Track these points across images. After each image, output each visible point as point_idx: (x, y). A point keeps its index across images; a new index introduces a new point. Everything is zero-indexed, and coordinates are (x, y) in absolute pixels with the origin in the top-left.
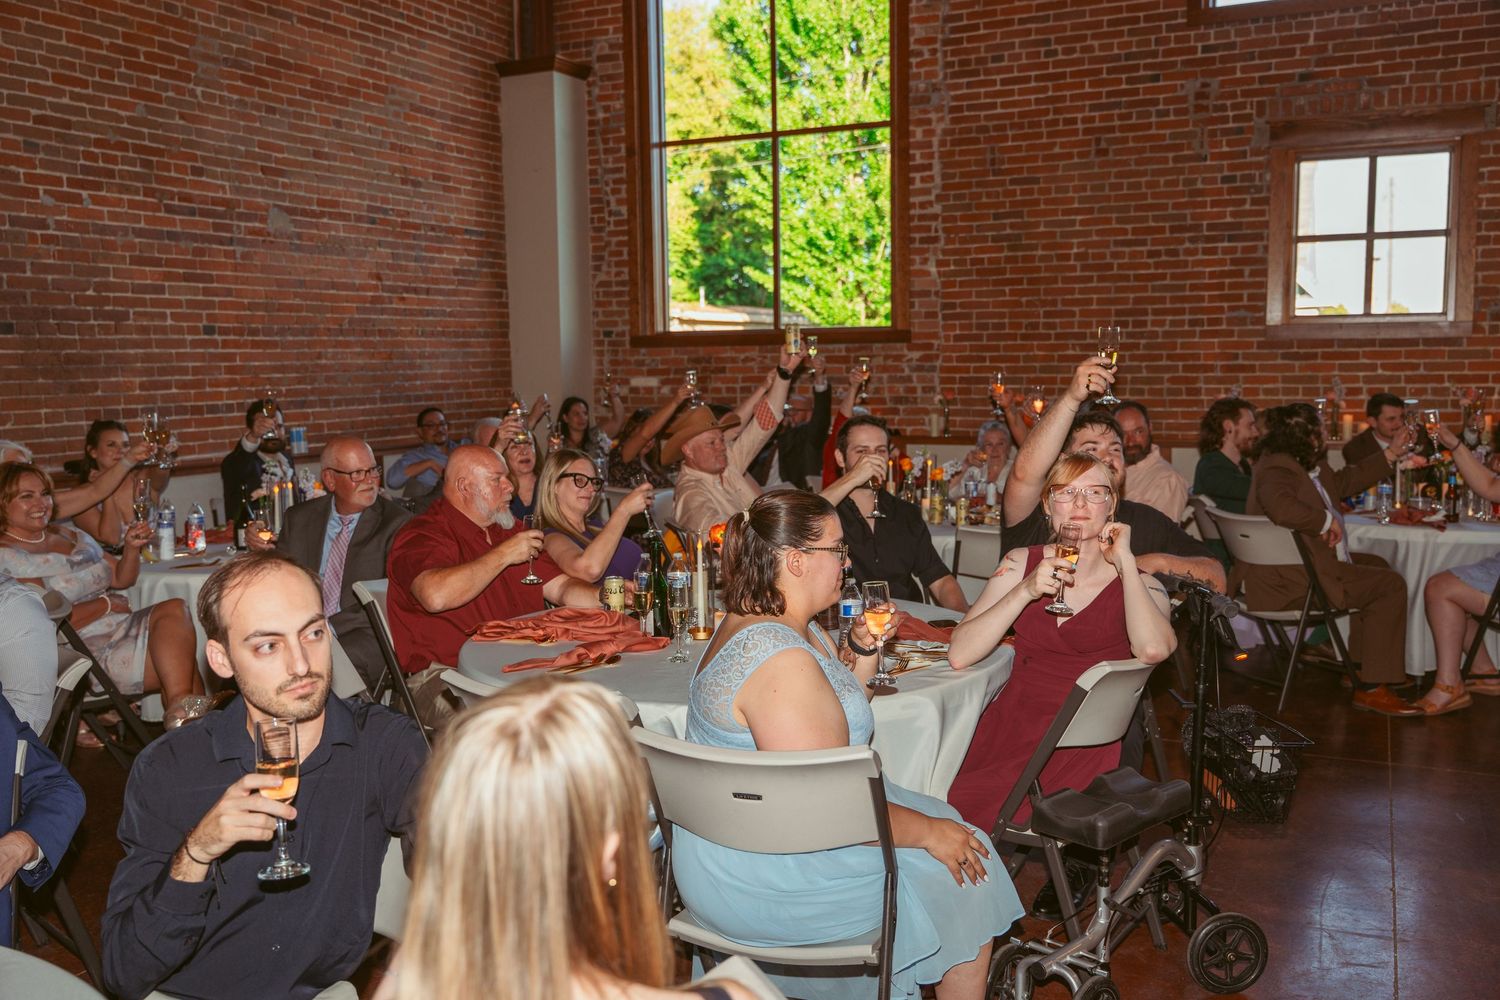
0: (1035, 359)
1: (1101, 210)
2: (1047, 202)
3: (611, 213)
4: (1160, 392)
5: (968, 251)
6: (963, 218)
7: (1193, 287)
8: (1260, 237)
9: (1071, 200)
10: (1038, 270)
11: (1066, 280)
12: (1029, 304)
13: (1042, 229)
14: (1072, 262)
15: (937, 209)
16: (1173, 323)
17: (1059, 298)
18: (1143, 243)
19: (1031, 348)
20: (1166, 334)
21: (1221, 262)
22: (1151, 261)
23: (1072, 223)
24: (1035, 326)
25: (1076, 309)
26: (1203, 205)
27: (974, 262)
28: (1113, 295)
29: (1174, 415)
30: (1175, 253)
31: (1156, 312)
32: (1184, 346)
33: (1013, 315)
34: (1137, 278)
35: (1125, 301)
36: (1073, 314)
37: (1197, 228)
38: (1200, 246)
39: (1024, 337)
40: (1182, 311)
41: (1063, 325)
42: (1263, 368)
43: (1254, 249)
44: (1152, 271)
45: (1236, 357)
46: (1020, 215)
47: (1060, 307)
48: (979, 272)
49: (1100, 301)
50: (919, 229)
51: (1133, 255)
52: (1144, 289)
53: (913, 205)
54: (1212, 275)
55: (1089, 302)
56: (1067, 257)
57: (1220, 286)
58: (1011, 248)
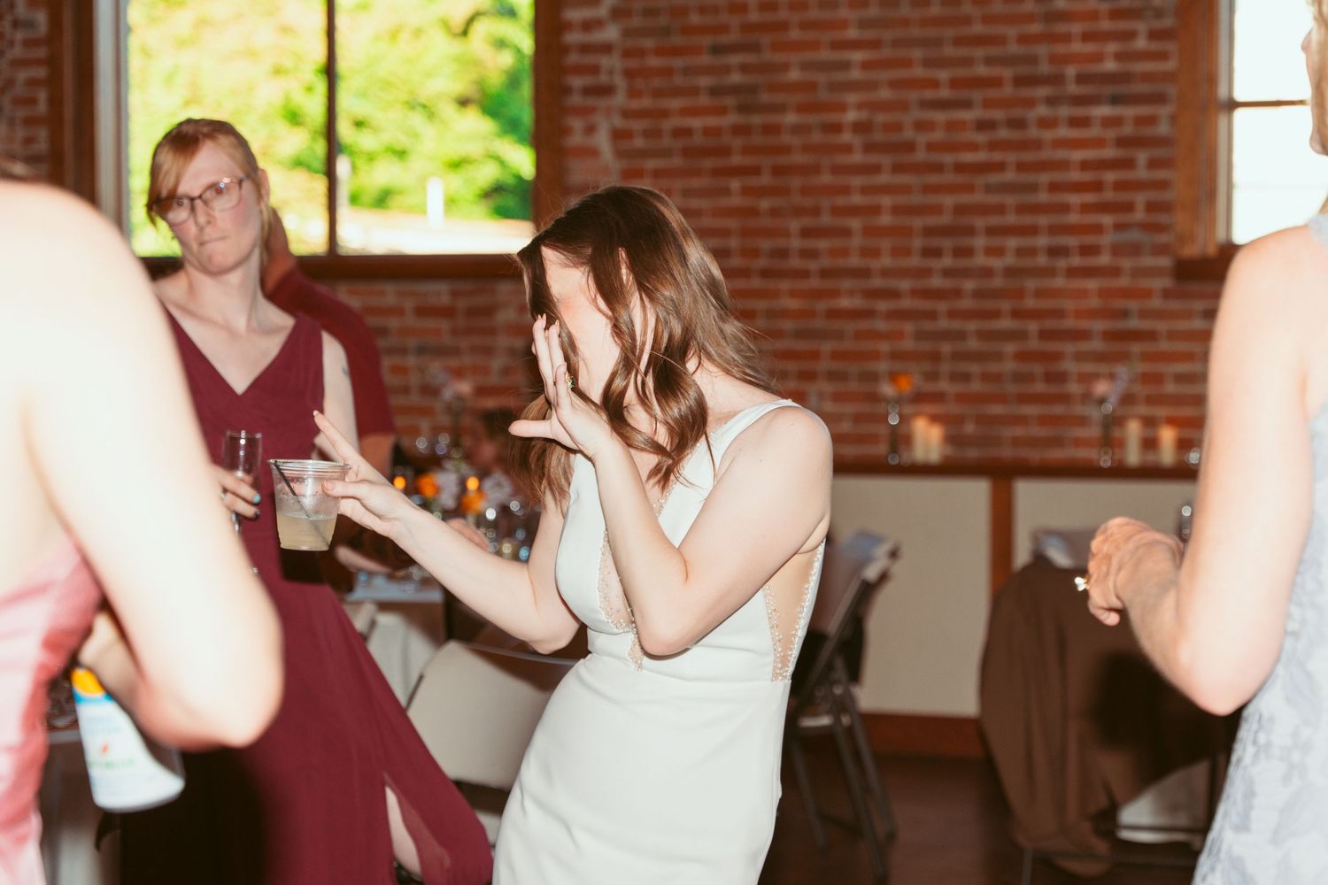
0: (784, 314)
1: (897, 43)
2: (806, 26)
3: (16, 24)
4: (996, 378)
5: (665, 114)
6: (660, 52)
7: (1054, 187)
8: (1159, 99)
9: (843, 24)
10: (787, 150)
11: (837, 170)
12: (774, 212)
13: (794, 75)
14: (846, 137)
15: (611, 33)
16: (1021, 252)
17: (825, 203)
18: (966, 104)
19: (775, 294)
20: (1010, 272)
21: (1099, 143)
22: (981, 138)
23: (845, 66)
24: (783, 253)
25: (855, 224)
26: (1066, 38)
27: (680, 133)
28: (916, 199)
29: (1021, 420)
30: (1018, 124)
31: (991, 231)
32: (1040, 293)
33: (745, 233)
34: (960, 168)
35: (936, 210)
36: (846, 232)
37: (1057, 80)
38: (1065, 111)
39: (766, 274)
40: (1032, 231)
41: (835, 253)
42: (1173, 335)
43: (1151, 120)
44: (981, 156)
45: (1124, 314)
46: (754, 48)
47: (826, 220)
48: (688, 152)
49: (896, 210)
50: (580, 70)
51: (951, 126)
52: (970, 188)
53: (568, 26)
54: (1085, 165)
55: (875, 210)
56: (836, 128)
57: (1097, 186)
58: (743, 109)
